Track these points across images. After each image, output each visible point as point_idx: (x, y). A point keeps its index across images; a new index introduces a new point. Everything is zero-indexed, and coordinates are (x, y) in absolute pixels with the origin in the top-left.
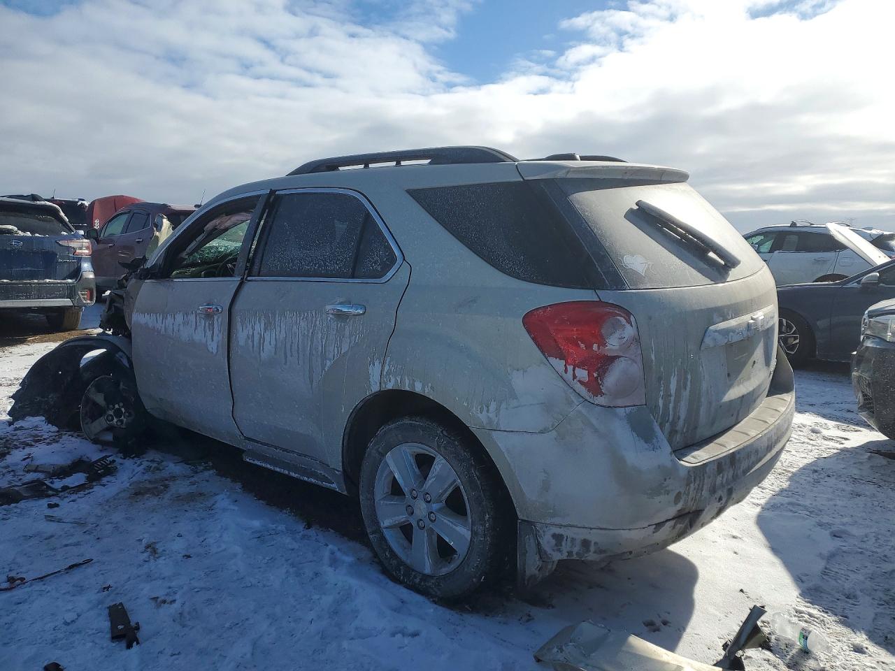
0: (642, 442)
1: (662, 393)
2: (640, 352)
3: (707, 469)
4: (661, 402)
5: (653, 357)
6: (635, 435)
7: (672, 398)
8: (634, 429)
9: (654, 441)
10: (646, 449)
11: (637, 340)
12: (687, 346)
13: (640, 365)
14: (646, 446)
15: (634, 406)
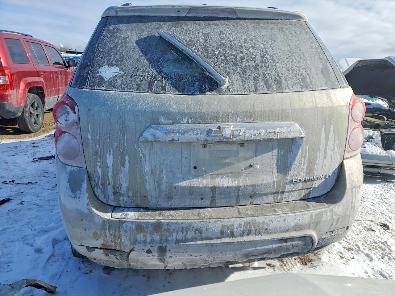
0: (70, 190)
1: (99, 164)
2: (79, 132)
3: (124, 225)
4: (99, 170)
5: (90, 137)
6: (68, 185)
7: (110, 170)
8: (69, 181)
9: (78, 192)
10: (70, 196)
11: (78, 123)
12: (124, 135)
13: (79, 140)
14: (71, 193)
15: (78, 167)
